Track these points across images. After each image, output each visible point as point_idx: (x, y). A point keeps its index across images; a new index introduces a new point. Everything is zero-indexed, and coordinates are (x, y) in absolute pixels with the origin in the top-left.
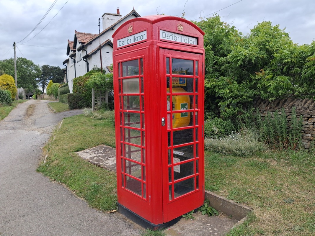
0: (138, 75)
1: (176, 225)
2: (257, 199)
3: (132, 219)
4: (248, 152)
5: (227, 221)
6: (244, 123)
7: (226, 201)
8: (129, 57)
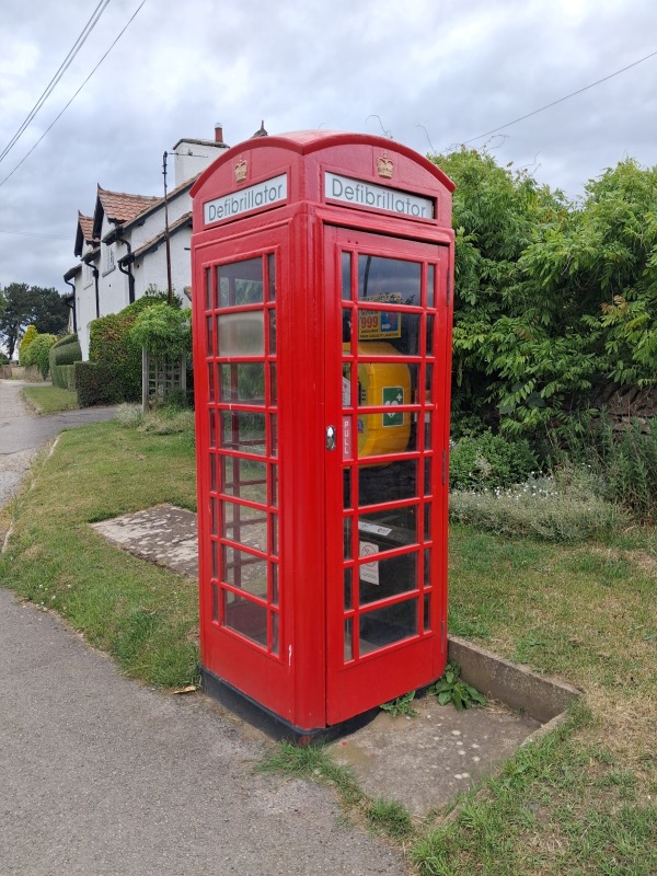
0: (262, 304)
1: (364, 731)
2: (596, 662)
3: (240, 714)
4: (574, 532)
5: (508, 724)
6: (566, 448)
7: (506, 666)
8: (237, 250)
